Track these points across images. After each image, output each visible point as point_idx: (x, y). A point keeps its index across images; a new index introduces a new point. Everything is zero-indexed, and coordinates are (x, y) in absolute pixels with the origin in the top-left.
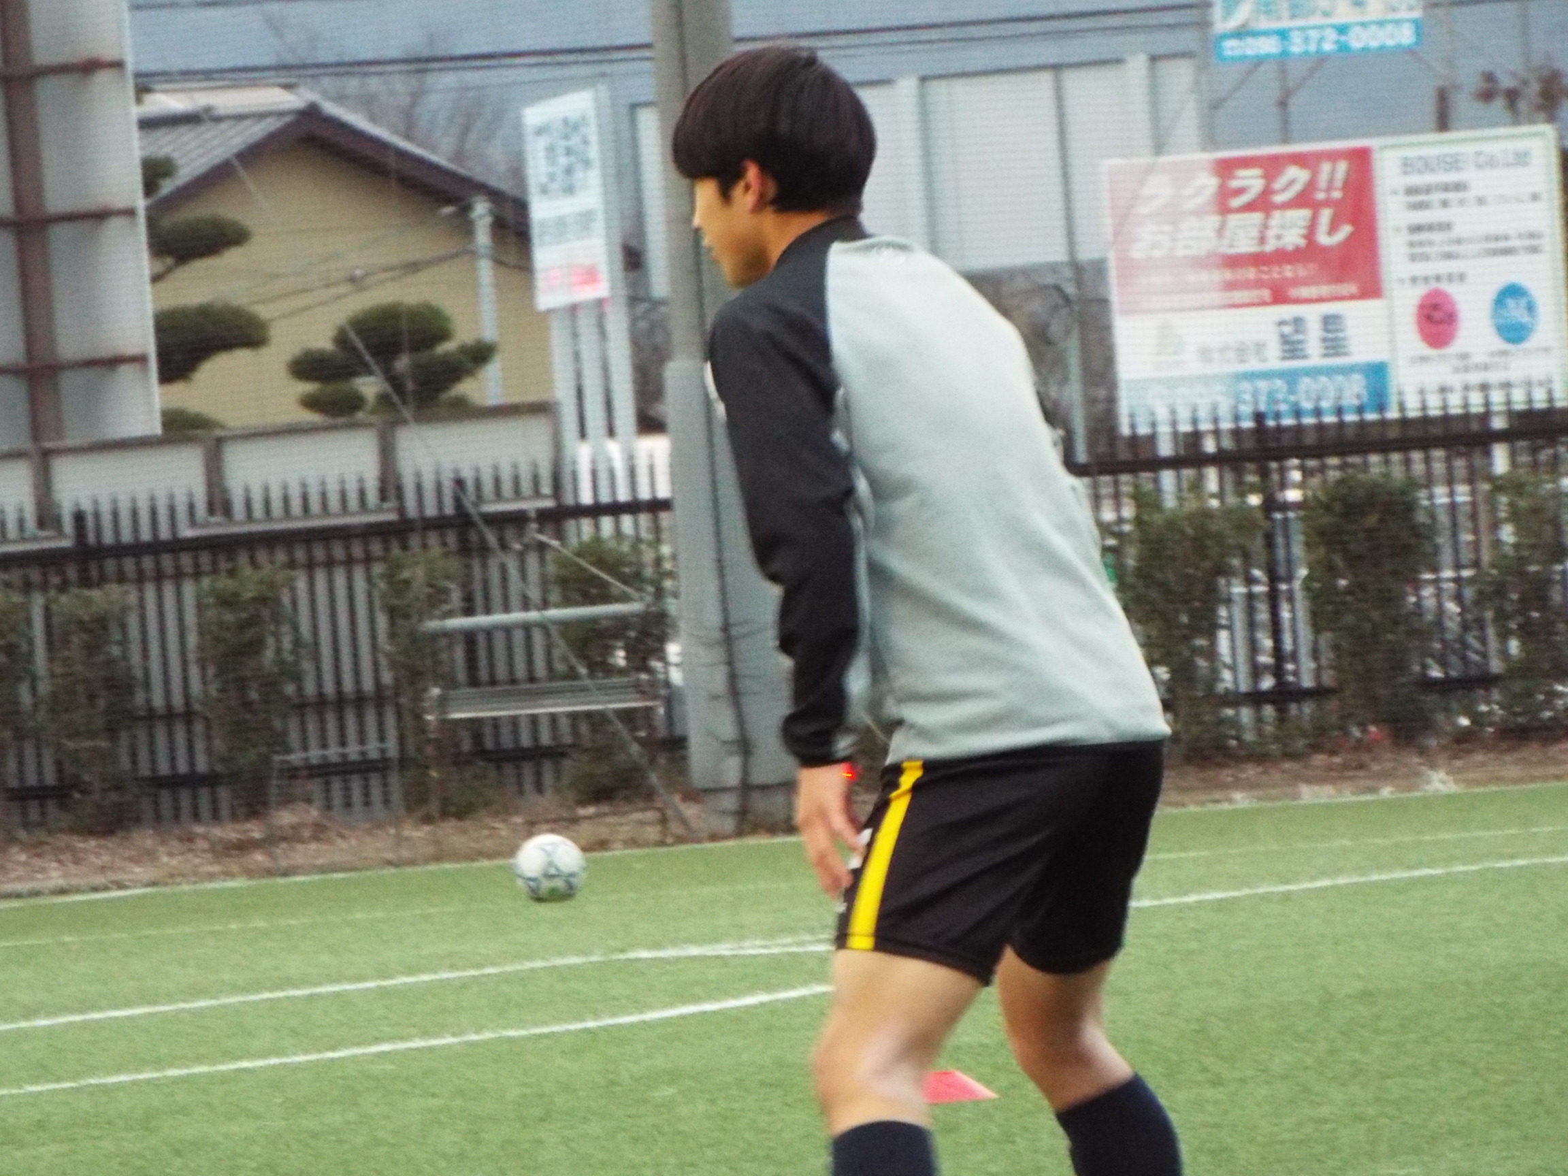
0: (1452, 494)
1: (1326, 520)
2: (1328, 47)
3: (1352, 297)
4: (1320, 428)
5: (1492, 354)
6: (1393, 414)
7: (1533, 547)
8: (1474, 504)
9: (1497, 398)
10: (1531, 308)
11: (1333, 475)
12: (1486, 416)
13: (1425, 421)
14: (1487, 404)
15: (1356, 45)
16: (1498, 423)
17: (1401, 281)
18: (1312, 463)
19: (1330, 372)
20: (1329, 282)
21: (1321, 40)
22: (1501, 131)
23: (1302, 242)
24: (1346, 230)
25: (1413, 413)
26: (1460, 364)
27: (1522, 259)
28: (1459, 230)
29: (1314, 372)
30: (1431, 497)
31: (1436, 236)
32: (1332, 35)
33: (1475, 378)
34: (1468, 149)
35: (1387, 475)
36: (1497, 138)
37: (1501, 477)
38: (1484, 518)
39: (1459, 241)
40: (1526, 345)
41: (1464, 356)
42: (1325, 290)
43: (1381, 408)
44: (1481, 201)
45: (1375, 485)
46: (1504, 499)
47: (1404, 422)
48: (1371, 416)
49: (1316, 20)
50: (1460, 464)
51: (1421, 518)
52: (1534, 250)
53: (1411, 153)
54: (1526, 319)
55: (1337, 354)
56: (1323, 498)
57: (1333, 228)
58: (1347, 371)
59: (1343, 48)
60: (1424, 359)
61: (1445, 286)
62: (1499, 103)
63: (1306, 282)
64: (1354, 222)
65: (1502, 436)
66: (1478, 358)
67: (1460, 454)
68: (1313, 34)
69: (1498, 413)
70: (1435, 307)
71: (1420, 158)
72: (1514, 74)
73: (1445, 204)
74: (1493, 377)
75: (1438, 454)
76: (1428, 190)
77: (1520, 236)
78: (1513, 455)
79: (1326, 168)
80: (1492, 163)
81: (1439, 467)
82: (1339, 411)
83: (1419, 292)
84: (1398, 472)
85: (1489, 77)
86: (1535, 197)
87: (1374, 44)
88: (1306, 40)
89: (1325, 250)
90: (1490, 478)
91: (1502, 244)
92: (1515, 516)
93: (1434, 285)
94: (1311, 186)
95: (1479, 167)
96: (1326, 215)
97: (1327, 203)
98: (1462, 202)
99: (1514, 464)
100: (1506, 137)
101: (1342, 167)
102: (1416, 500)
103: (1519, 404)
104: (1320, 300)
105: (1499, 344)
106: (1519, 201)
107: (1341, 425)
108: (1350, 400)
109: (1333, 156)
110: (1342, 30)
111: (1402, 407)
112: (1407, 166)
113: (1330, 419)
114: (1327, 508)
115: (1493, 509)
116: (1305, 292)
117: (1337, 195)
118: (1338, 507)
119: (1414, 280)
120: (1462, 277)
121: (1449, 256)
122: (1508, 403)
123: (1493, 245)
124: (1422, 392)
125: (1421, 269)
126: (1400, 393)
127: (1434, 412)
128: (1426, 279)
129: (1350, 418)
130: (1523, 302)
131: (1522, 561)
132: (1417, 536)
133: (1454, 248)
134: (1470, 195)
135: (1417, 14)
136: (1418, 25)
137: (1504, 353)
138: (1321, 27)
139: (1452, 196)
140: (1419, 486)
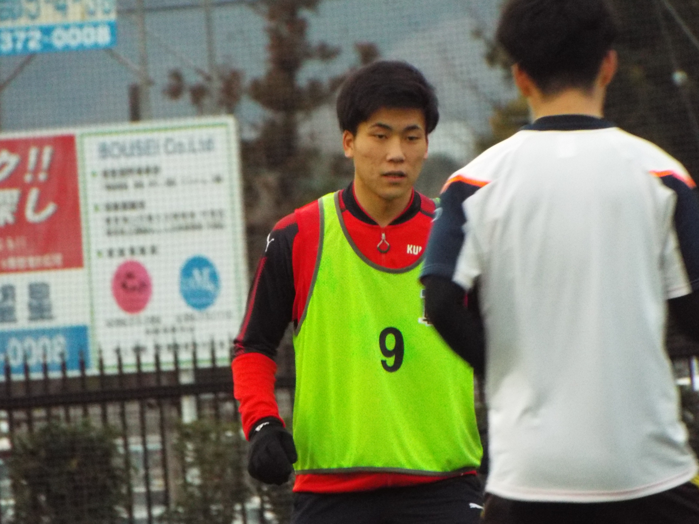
0: (144, 443)
1: (32, 464)
2: (33, 45)
3: (55, 267)
4: (28, 383)
5: (179, 319)
6: (93, 371)
7: (217, 488)
8: (163, 451)
9: (185, 356)
10: (214, 277)
11: (39, 426)
12: (176, 373)
13: (122, 376)
14: (176, 362)
15: (58, 44)
16: (186, 379)
17: (99, 253)
18: (19, 415)
19: (37, 334)
20: (34, 254)
21: (27, 40)
22: (190, 121)
23: (10, 219)
24: (50, 209)
25: (111, 370)
26: (151, 327)
27: (206, 234)
28: (151, 209)
29: (21, 335)
30: (126, 445)
31: (130, 214)
32: (37, 35)
33: (165, 340)
34: (161, 136)
35: (86, 425)
36: (186, 127)
37: (186, 426)
38: (173, 463)
39: (150, 218)
40: (211, 309)
41: (154, 320)
42: (32, 261)
43: (83, 365)
44: (171, 183)
45: (74, 434)
46: (190, 446)
47: (103, 378)
48: (74, 373)
49: (23, 22)
50: (152, 416)
51: (118, 462)
52: (218, 226)
53: (108, 140)
54: (210, 287)
55: (42, 318)
56: (30, 446)
57: (39, 207)
58: (51, 333)
59: (47, 47)
60: (120, 323)
61: (139, 258)
62: (186, 98)
63: (16, 253)
64: (58, 201)
65: (188, 390)
66: (168, 321)
67: (151, 406)
68: (22, 36)
69: (186, 370)
70: (130, 276)
71: (115, 144)
72: (199, 72)
73: (139, 185)
74: (183, 338)
75: (133, 408)
76: (125, 172)
77: (204, 213)
78: (199, 406)
79: (33, 153)
80: (180, 148)
81: (133, 421)
82: (45, 368)
83: (117, 262)
84: (96, 423)
85: (177, 76)
86: (218, 179)
87: (74, 43)
88: (15, 40)
89: (33, 226)
90: (180, 427)
91: (189, 221)
92: (200, 461)
93: (128, 257)
94: (21, 168)
95: (168, 153)
96: (33, 195)
97: (35, 183)
98: (152, 184)
99: (200, 416)
100: (193, 127)
101: (47, 152)
102: (114, 447)
103: (205, 362)
104: (28, 269)
105: (185, 309)
106: (204, 182)
107: (46, 381)
108: (54, 359)
109: (40, 143)
110: (47, 31)
111: (101, 366)
112: (104, 151)
113: (36, 376)
114: (33, 453)
115: (181, 453)
116: (12, 262)
117: (42, 177)
118: (43, 453)
119: (111, 253)
120: (154, 250)
121: (140, 231)
122: (195, 361)
123: (181, 222)
124: (118, 351)
125: (117, 243)
126: (100, 352)
127: (130, 368)
128: (122, 252)
129: (55, 375)
130: (206, 271)
131: (207, 501)
132: (114, 477)
133: (145, 224)
134: (161, 178)
135: (113, 17)
136: (113, 27)
137: (189, 318)
138: (27, 30)
139: (145, 179)
140: (116, 436)
